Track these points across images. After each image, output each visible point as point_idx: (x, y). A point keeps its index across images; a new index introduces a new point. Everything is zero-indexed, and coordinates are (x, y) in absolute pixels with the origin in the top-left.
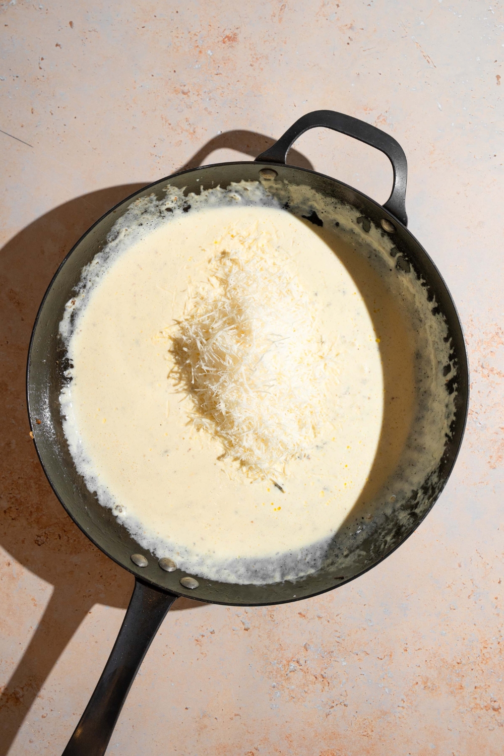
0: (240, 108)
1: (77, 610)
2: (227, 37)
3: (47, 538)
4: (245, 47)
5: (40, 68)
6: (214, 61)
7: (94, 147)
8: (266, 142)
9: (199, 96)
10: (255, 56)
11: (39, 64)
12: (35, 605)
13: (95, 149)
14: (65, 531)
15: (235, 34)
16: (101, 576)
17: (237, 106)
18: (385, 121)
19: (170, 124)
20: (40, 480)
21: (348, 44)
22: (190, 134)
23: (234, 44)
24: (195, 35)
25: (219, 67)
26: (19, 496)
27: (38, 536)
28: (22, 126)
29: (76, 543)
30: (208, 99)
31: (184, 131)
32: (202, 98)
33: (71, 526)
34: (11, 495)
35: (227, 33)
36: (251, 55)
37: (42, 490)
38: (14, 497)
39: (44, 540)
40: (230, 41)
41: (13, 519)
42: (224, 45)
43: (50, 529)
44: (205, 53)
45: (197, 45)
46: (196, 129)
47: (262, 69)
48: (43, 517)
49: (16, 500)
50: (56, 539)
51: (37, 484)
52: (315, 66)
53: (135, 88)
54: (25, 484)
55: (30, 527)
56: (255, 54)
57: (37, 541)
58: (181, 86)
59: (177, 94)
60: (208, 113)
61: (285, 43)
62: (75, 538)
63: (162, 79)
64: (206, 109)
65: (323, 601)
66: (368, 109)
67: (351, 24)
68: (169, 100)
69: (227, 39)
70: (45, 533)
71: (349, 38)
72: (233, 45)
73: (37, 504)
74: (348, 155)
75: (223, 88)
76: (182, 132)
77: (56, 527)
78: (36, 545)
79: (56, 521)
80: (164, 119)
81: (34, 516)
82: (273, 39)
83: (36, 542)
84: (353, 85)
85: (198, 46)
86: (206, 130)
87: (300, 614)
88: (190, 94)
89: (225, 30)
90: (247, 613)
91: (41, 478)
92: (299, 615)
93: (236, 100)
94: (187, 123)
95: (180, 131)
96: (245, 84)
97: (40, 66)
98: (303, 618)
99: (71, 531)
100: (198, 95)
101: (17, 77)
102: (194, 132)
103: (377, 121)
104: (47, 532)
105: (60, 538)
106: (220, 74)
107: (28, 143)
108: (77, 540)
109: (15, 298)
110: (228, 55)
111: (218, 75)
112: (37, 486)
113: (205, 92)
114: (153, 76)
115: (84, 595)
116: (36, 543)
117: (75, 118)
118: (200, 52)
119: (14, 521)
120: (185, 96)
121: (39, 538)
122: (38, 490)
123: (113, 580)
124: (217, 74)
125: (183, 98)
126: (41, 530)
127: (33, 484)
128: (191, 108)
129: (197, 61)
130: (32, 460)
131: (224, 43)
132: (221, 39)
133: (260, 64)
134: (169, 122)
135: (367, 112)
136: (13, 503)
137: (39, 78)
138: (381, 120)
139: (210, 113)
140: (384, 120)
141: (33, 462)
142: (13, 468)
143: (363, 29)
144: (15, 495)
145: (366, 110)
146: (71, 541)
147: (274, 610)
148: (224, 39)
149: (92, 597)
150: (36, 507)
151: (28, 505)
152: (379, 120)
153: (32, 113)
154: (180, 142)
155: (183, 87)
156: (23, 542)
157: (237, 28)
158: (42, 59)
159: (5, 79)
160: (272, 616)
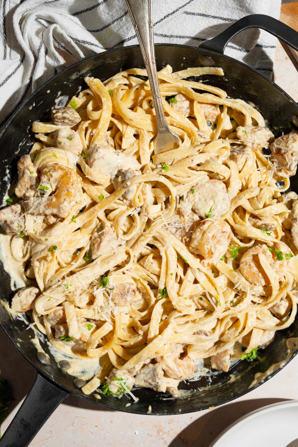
8: (97, 426)
22: (162, 430)
31: (168, 432)
46: (157, 435)
76: (169, 431)
86: (148, 434)
94: (165, 440)
102: (158, 432)
154: (170, 422)
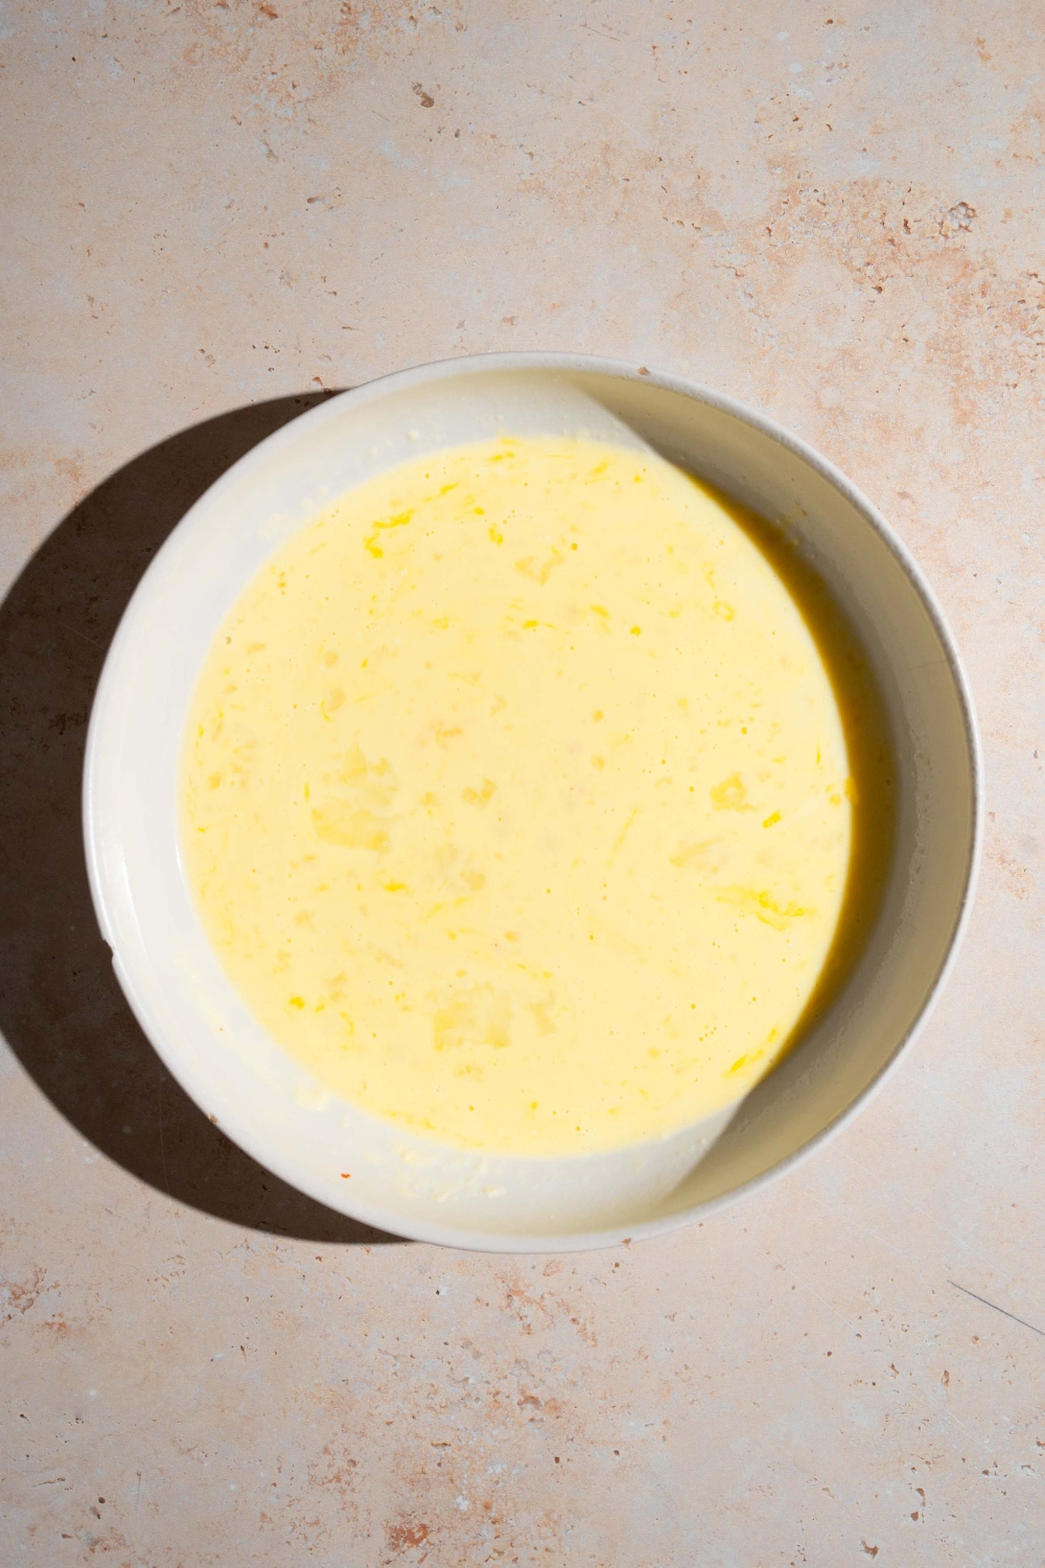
0: (386, 1352)
1: (867, 29)
2: (416, 1542)
3: (941, 224)
4: (369, 1511)
5: (920, 1491)
6: (452, 1481)
7: (780, 1270)
9: (493, 1390)
10: (345, 1486)
11: (924, 1504)
12: (980, 42)
13: (779, 1266)
14: (892, 241)
15: (395, 1547)
16: (797, 119)
17: (395, 1357)
18: (13, 1293)
19: (574, 1320)
20: (957, 378)
21: (102, 1501)
23: (397, 1522)
24: (501, 1553)
25: (439, 1465)
26: (1018, 336)
27: (966, 228)
28: (977, 1339)
29: (863, 210)
30: (471, 1381)
32: (486, 1385)
33: (875, 255)
34: (1038, 338)
35: (414, 1553)
36: (353, 1490)
37: (951, 351)
38: (1030, 336)
39: (949, 217)
40: (410, 1531)
41: (1036, 275)
42: (426, 1521)
43: (932, 248)
44: (474, 1503)
45: (497, 1526)
47: (326, 1450)
48: (949, 279)
49: (1023, 328)
50: (915, 221)
51: (966, 371)
52: (189, 1450)
53: (665, 1422)
54: (998, 369)
55: (988, 254)
56: (343, 1492)
57: (969, 217)
58: (542, 1420)
59: (554, 1399)
60: (471, 1343)
61: (264, 1515)
62: (865, 222)
63: (592, 1443)
64: (477, 1355)
65: (212, 49)
66: (55, 1328)
67: (93, 1550)
68: (575, 1384)
69: (417, 1536)
70: (946, 236)
71: (99, 1517)
72: (400, 1518)
73: (967, 316)
74: (110, 1212)
75: (432, 1408)
77: (917, 253)
78: (971, 206)
79: (914, 270)
80: (589, 1335)
81: (975, 284)
82: (294, 1527)
83: (971, 213)
84: (93, 1393)
85: (494, 1523)
87: (273, 16)
88: (517, 1397)
89: (421, 1560)
90: (412, 18)
91: (954, 384)
92: (275, 12)
93: (395, 1374)
95: (546, 1302)
96: (372, 1415)
97: (921, 1498)
98: (264, 4)
99: (874, 243)
100: (498, 1393)
101: (986, 1472)
103: (34, 1294)
104: (942, 238)
105: (906, 222)
106: (436, 1446)
107: (962, 1291)
108: (860, 217)
109: (1013, 873)
110: (415, 1494)
111: (441, 1442)
112: (965, 363)
113: (478, 1399)
114: (617, 1452)
115: (844, 71)
116: (973, 210)
117: (829, 1354)
118: (487, 1507)
119: (1032, 271)
120: (534, 1392)
121: (964, 224)
122: (963, 352)
123: (764, 109)
124: (445, 1444)
125: (536, 1387)
126: (958, 246)
127: (976, 368)
128: (517, 1361)
129: (497, 1483)
130: (978, 433)
131: (424, 1527)
132: (432, 1538)
133: (329, 1466)
134: (575, 1327)
135: (57, 1320)
136: (1035, 318)
137: (926, 1466)
138: (24, 1297)
139: (467, 1344)
140: (17, 1297)
141: (976, 427)
142: (1030, 413)
143: (64, 1536)
144: (1029, 340)
145: (61, 1325)
146: (876, 214)
147: (341, 24)
148: (424, 1536)
149: (824, 64)
150: (972, 308)
151: (992, 310)
152: (29, 1296)
153: (946, 1373)
155: (537, 1418)
156: (1008, 214)
157: (388, 1562)
158: (915, 1516)
159: (1019, 1468)
160: (345, 9)
